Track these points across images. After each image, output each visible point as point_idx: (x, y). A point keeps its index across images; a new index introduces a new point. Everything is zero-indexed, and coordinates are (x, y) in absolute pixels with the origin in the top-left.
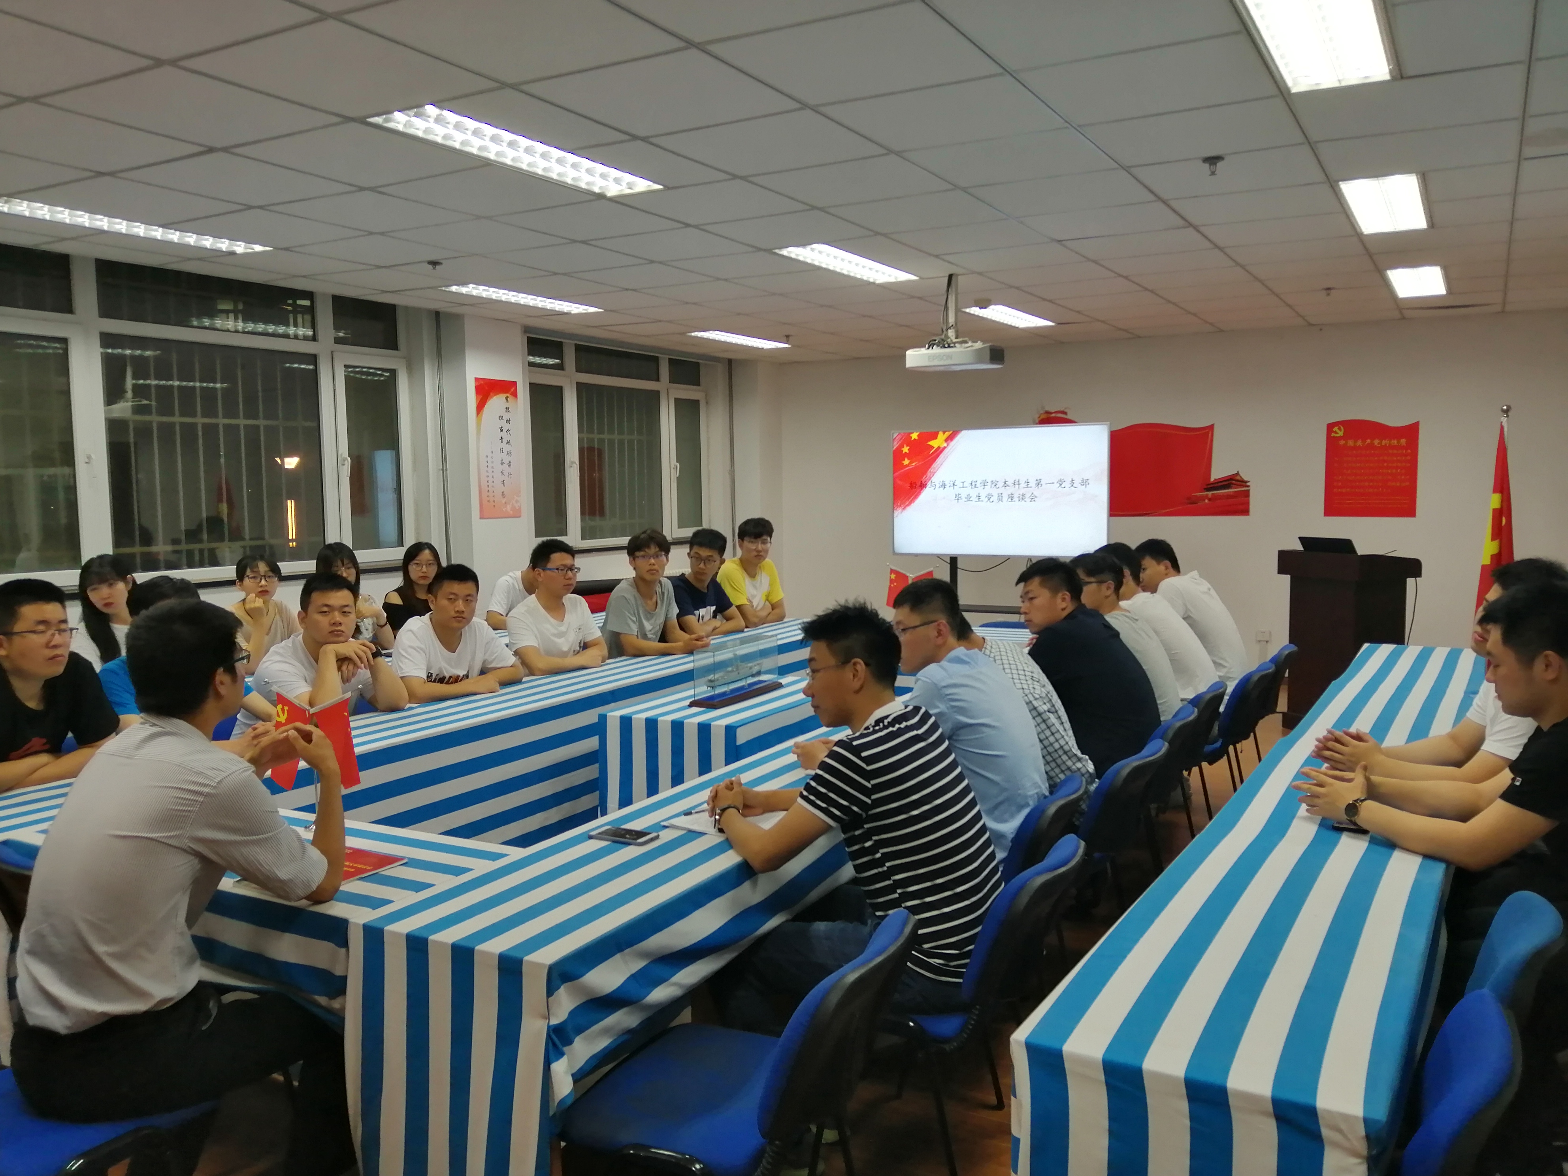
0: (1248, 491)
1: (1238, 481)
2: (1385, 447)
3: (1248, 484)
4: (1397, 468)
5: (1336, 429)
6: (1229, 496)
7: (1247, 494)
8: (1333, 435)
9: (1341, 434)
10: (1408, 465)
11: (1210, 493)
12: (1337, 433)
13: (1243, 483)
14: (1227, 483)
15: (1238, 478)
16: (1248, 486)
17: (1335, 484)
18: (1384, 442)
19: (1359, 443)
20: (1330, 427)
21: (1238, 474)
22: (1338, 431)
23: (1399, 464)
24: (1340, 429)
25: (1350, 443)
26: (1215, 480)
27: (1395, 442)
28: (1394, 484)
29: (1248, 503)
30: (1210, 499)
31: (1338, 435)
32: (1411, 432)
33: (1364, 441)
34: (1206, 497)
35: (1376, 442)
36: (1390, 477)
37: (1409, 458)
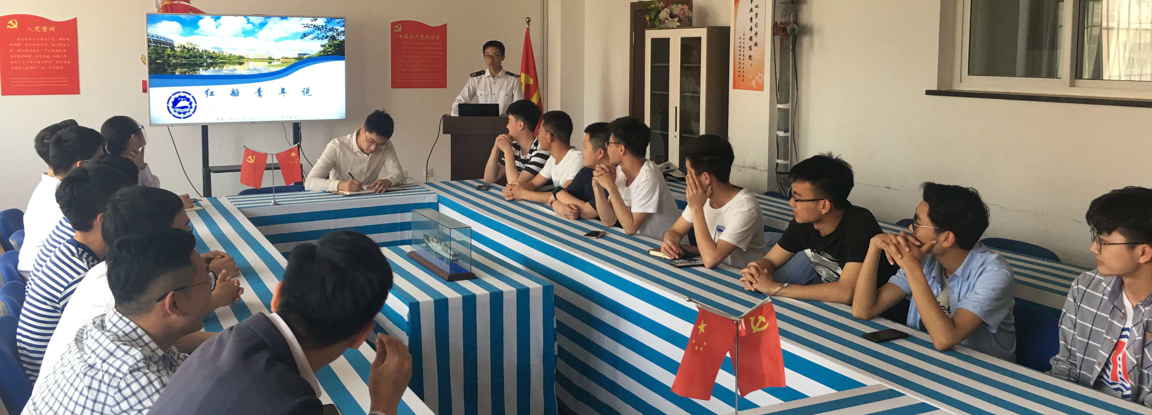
2: (427, 41)
5: (396, 26)
8: (395, 30)
9: (400, 30)
10: (441, 53)
12: (398, 30)
17: (398, 66)
18: (426, 37)
19: (411, 37)
20: (393, 24)
23: (436, 53)
24: (399, 27)
27: (433, 37)
28: (434, 66)
32: (442, 30)
33: (414, 36)
35: (422, 36)
37: (441, 48)
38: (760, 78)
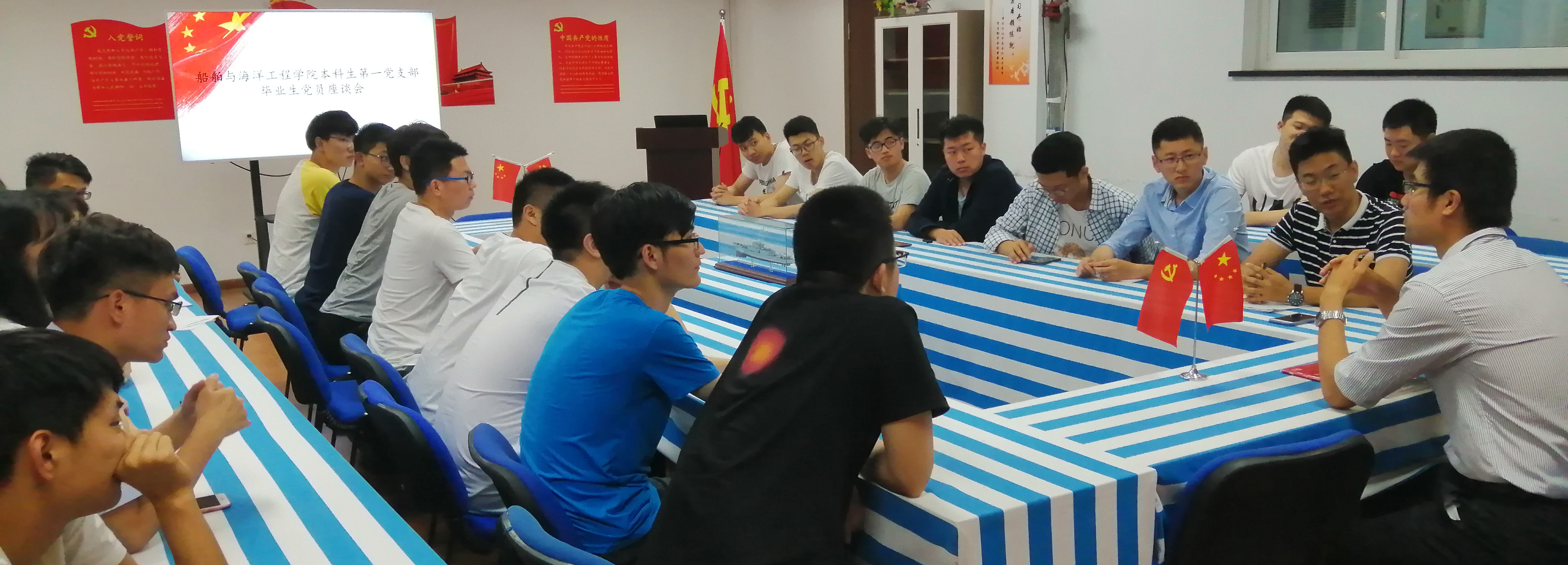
0: (493, 80)
1: (482, 71)
2: (593, 43)
3: (491, 74)
4: (604, 60)
5: (557, 25)
6: (475, 87)
7: (490, 84)
8: (555, 30)
9: (561, 29)
10: (611, 57)
11: (458, 84)
12: (558, 29)
13: (487, 74)
14: (473, 73)
15: (482, 69)
16: (492, 77)
17: (561, 74)
18: (593, 38)
19: (575, 38)
20: (553, 23)
21: (481, 65)
22: (559, 27)
23: (605, 57)
24: (560, 25)
25: (569, 38)
26: (462, 70)
27: (600, 38)
28: (603, 73)
29: (492, 92)
30: (459, 90)
31: (558, 31)
32: (611, 29)
33: (578, 36)
34: (455, 87)
35: (587, 37)
36: (600, 68)
37: (611, 51)
38: (1025, 68)
